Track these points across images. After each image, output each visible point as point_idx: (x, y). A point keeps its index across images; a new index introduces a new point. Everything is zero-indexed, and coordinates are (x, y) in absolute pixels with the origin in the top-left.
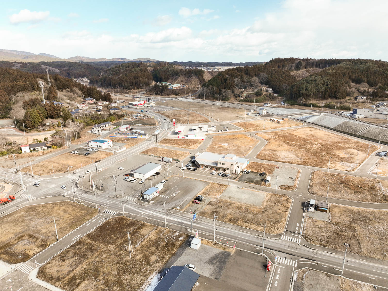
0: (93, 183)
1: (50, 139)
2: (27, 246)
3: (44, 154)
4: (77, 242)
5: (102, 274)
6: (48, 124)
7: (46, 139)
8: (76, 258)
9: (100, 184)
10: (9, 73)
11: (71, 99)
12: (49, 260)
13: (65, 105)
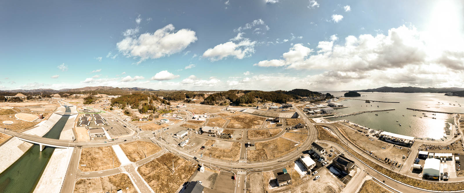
0: (161, 137)
1: (148, 117)
2: (136, 156)
3: (146, 122)
4: (153, 161)
5: (161, 179)
6: (149, 112)
7: (147, 117)
8: (152, 168)
9: (163, 138)
10: (140, 95)
11: (156, 103)
12: (142, 165)
13: (155, 106)
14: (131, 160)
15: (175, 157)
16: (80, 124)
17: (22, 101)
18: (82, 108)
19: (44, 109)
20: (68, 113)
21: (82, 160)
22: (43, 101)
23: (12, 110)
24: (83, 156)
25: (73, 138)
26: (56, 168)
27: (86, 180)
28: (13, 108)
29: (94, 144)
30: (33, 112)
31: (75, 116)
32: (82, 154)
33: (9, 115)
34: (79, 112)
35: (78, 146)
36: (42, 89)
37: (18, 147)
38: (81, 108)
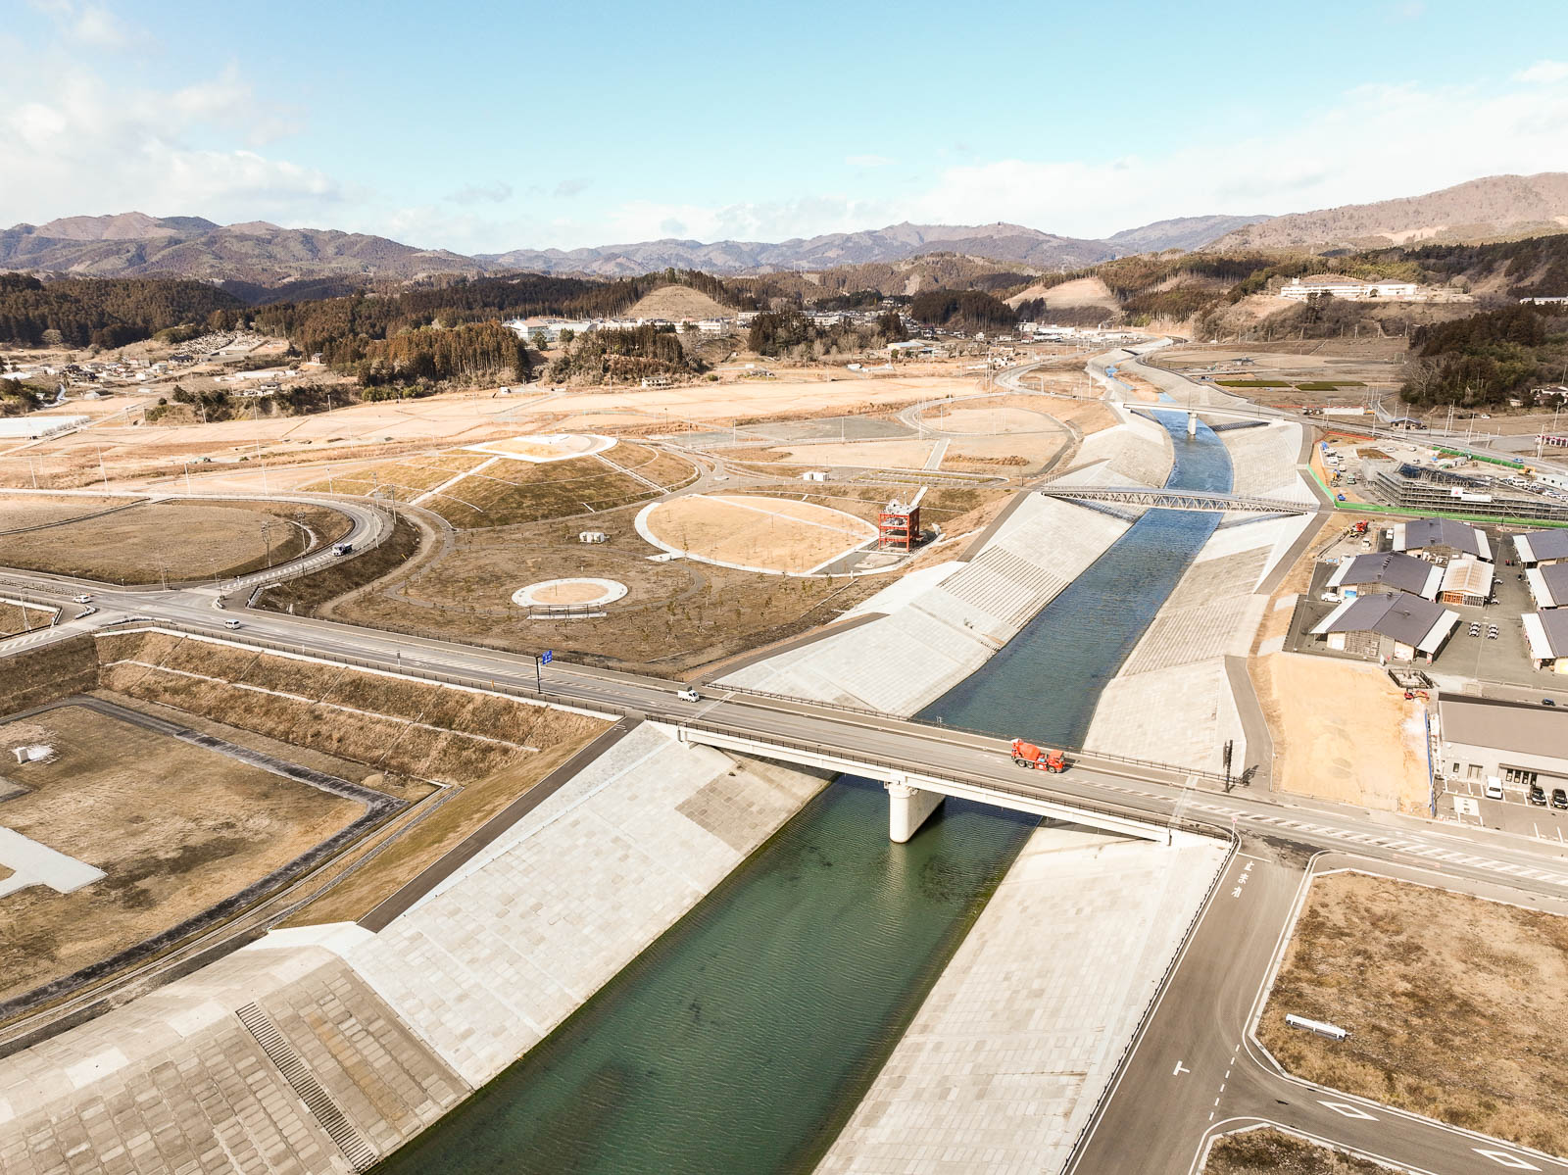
16: (1321, 629)
17: (701, 369)
18: (1373, 454)
19: (940, 450)
20: (1188, 502)
21: (1305, 974)
22: (929, 367)
23: (606, 462)
24: (1323, 940)
25: (1228, 759)
26: (1039, 993)
27: (1333, 1161)
28: (610, 442)
29: (1474, 861)
30: (819, 477)
31: (1282, 534)
32: (1312, 926)
33: (572, 520)
34: (1331, 495)
35: (1272, 841)
36: (919, 231)
37: (680, 808)
38: (1368, 445)
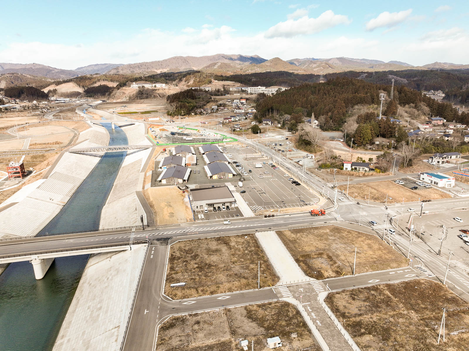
0: (412, 227)
1: (375, 161)
2: (324, 266)
3: (364, 175)
4: (373, 287)
5: (392, 339)
6: (377, 143)
7: (370, 160)
8: (368, 304)
9: (421, 231)
12: (340, 290)
13: (403, 123)
14: (307, 273)
15: (454, 301)
16: (159, 179)
18: (163, 130)
20: (117, 148)
21: (173, 272)
24: (176, 261)
25: (142, 221)
27: (188, 317)
31: (144, 155)
32: (172, 259)
34: (155, 142)
35: (158, 240)
38: (161, 128)
